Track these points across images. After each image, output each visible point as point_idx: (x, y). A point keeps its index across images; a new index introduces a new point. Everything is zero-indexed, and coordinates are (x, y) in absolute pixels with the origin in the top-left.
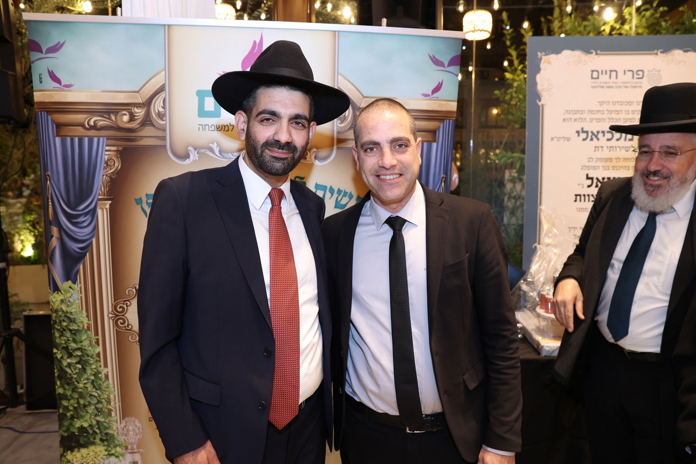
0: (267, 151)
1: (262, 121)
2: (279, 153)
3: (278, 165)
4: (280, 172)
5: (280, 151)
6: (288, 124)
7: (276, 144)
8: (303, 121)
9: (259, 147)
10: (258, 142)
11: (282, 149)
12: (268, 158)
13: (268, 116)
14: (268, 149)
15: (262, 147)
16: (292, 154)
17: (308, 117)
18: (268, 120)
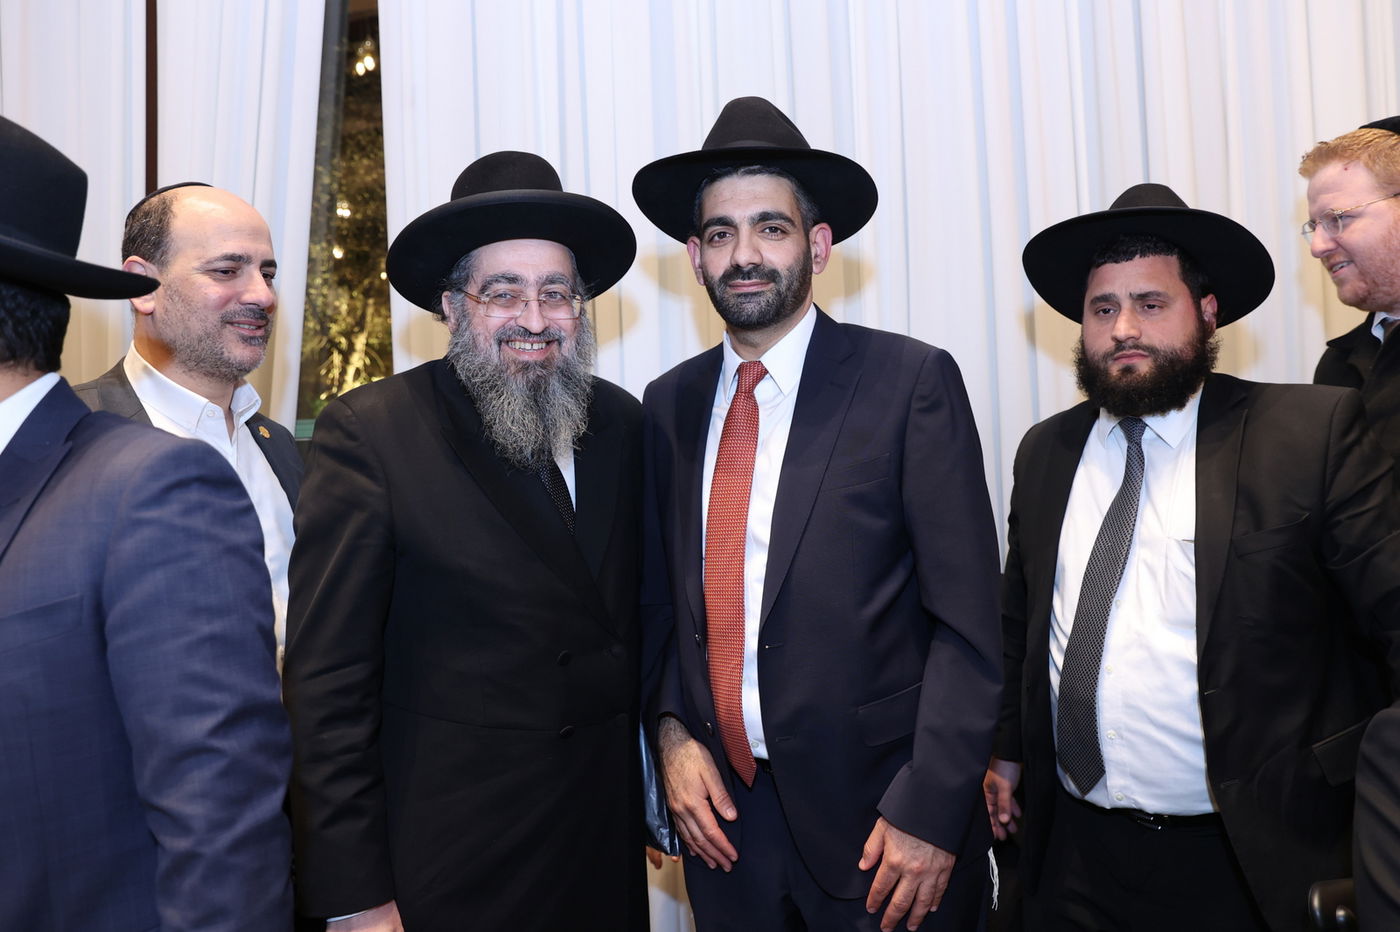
0: (728, 288)
1: (711, 240)
2: (747, 286)
3: (751, 308)
4: (754, 319)
5: (747, 282)
6: (751, 233)
7: (736, 271)
8: (778, 222)
9: (716, 286)
10: (712, 278)
11: (749, 279)
12: (732, 301)
13: (718, 228)
14: (730, 286)
15: (719, 286)
16: (772, 285)
17: (788, 213)
18: (722, 235)
